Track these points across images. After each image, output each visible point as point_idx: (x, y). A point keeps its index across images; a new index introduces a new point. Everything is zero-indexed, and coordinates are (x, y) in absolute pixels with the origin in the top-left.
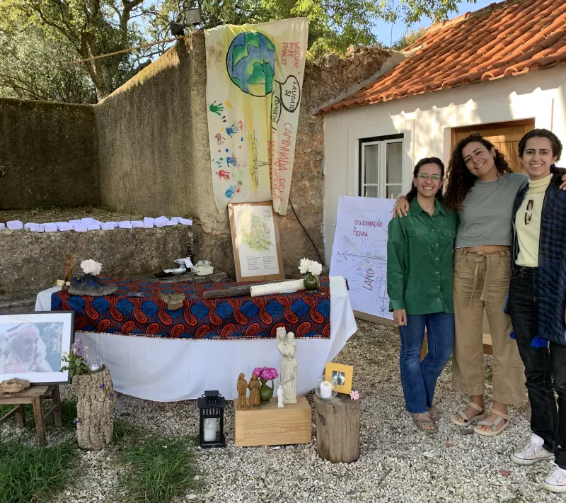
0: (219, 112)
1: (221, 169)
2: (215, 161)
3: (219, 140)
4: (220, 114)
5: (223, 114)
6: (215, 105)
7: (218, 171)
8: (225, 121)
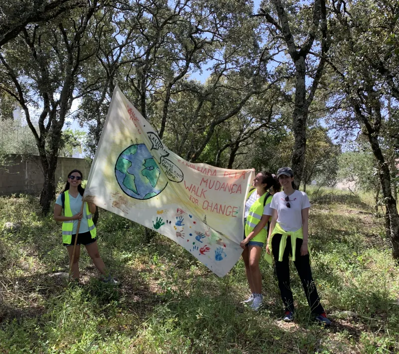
0: (162, 222)
1: (199, 249)
2: (192, 249)
3: (180, 236)
4: (163, 224)
5: (164, 221)
6: (155, 223)
7: (199, 253)
8: (170, 222)
